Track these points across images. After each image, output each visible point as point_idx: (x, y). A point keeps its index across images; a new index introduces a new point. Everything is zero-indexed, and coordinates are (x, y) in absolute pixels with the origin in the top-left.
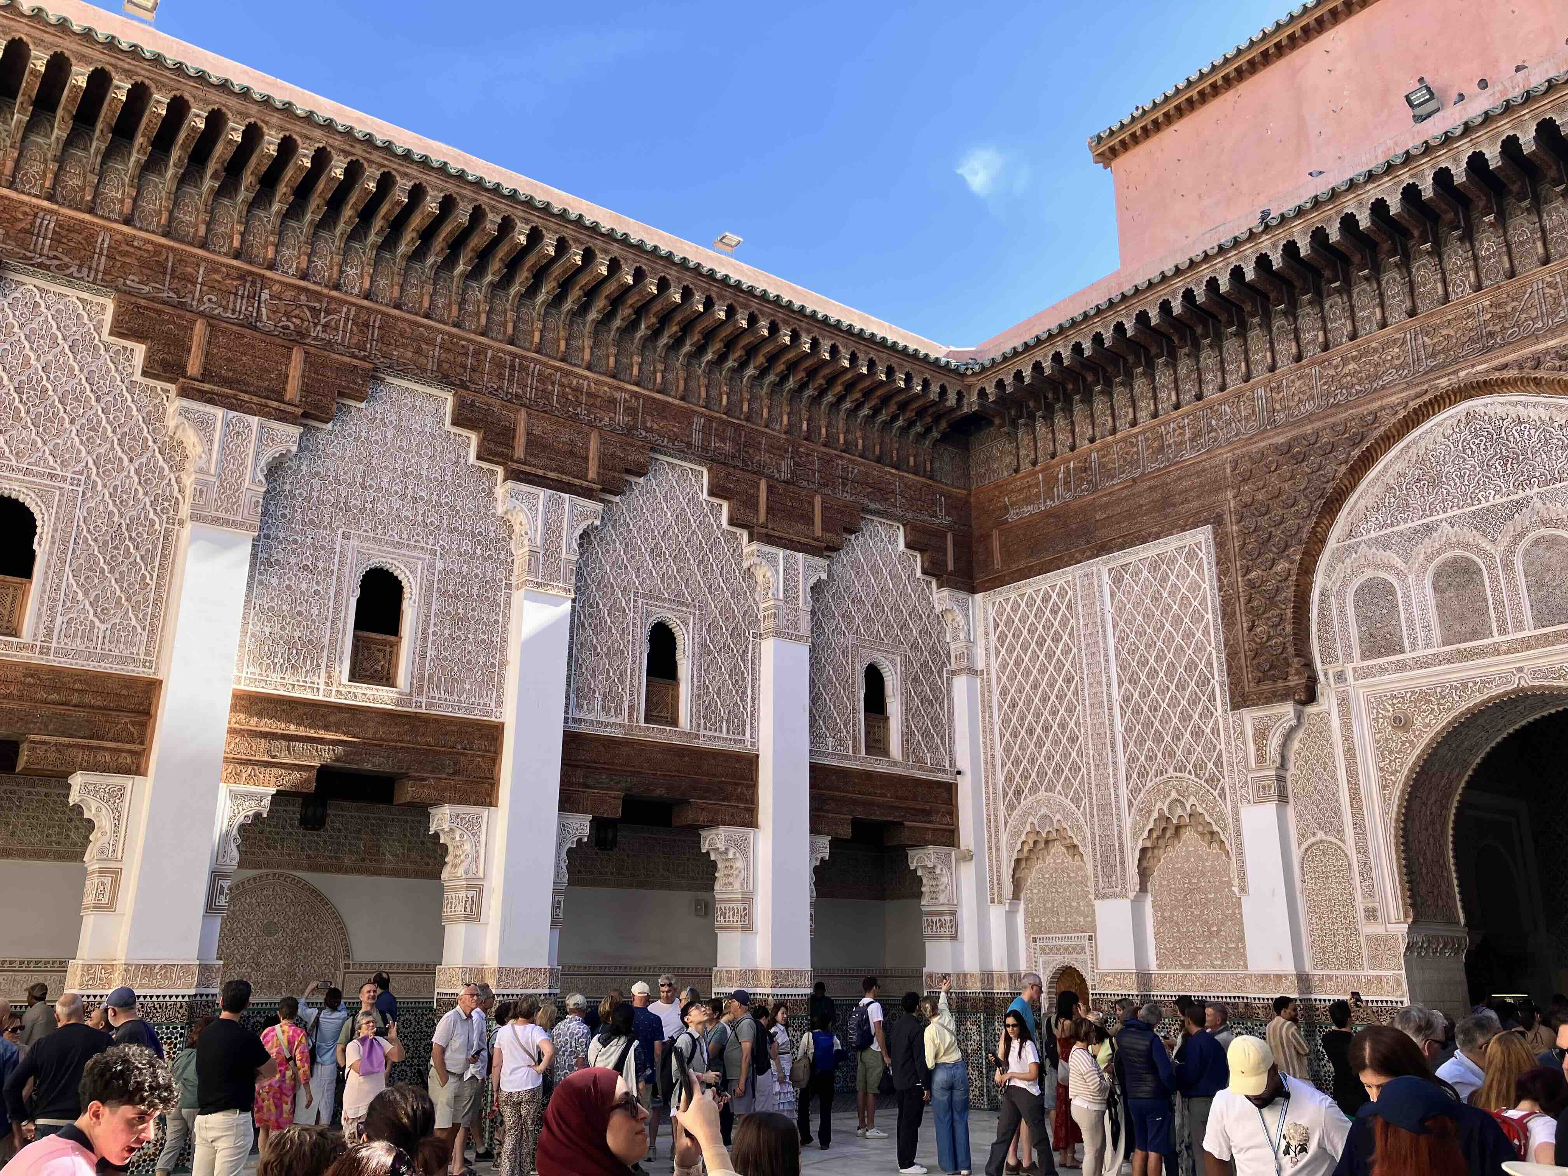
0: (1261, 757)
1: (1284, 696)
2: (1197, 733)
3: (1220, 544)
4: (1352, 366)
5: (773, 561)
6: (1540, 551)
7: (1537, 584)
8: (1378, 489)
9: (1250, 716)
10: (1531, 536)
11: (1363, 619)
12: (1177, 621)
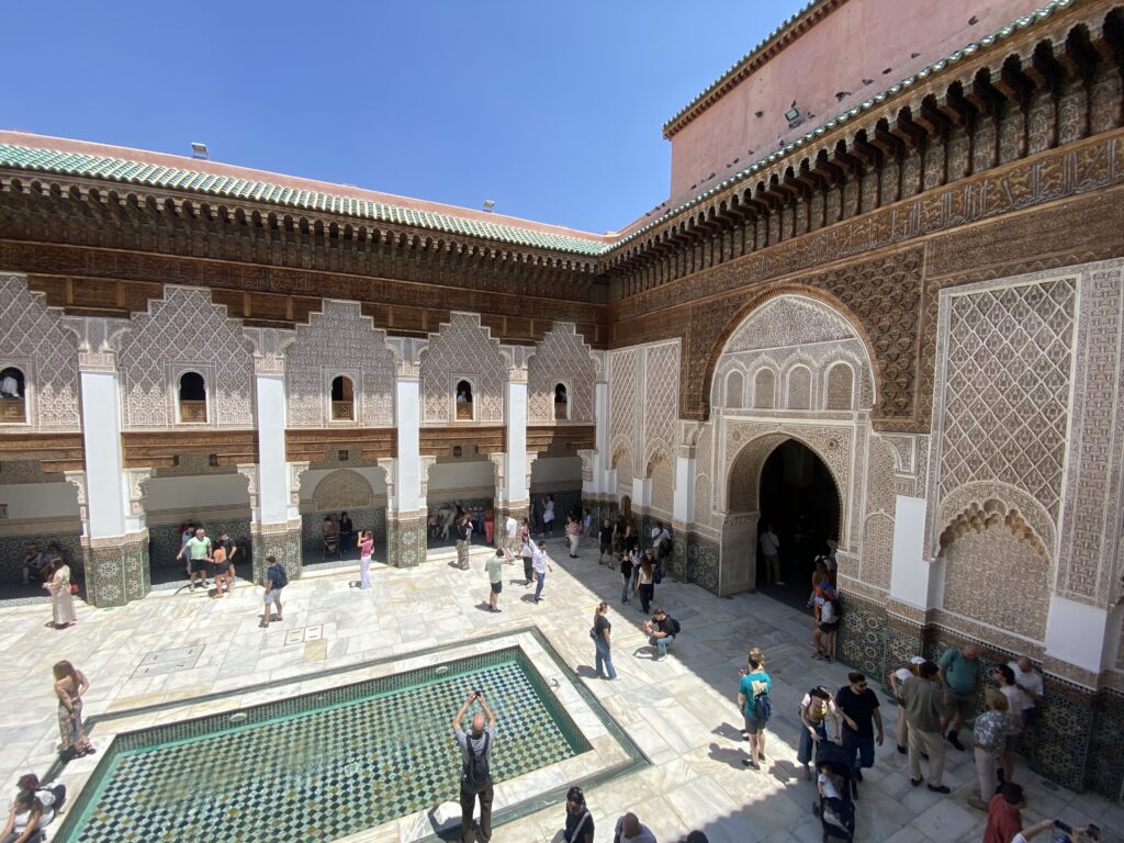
0: (685, 440)
1: (696, 417)
2: (667, 425)
3: (683, 347)
4: (740, 269)
5: (510, 351)
6: (796, 374)
7: (793, 389)
8: (743, 331)
9: (684, 422)
10: (795, 366)
11: (730, 390)
12: (666, 377)
